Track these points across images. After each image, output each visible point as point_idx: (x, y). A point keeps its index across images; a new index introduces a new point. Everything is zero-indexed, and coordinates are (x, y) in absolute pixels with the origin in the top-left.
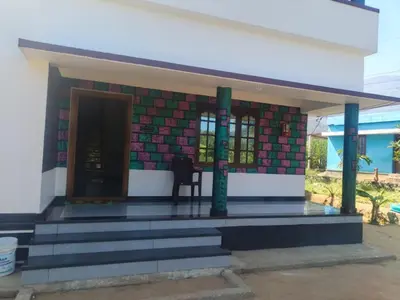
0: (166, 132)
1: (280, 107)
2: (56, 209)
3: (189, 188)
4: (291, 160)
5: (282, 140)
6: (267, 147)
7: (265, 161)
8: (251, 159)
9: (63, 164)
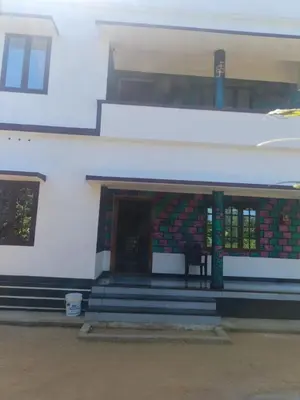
0: (180, 224)
1: (278, 200)
2: (103, 280)
3: (198, 268)
4: (292, 246)
5: (282, 228)
6: (269, 234)
7: (267, 247)
8: (253, 245)
9: (108, 249)
